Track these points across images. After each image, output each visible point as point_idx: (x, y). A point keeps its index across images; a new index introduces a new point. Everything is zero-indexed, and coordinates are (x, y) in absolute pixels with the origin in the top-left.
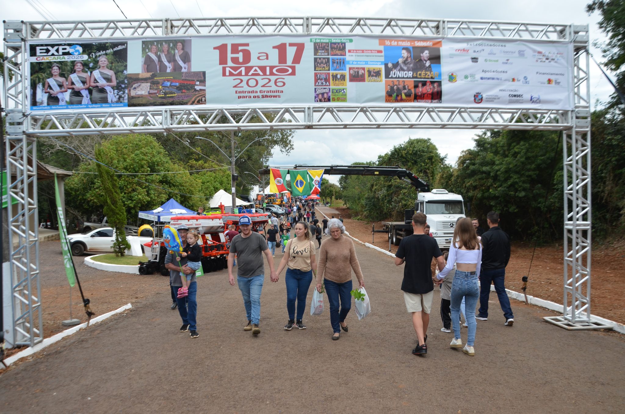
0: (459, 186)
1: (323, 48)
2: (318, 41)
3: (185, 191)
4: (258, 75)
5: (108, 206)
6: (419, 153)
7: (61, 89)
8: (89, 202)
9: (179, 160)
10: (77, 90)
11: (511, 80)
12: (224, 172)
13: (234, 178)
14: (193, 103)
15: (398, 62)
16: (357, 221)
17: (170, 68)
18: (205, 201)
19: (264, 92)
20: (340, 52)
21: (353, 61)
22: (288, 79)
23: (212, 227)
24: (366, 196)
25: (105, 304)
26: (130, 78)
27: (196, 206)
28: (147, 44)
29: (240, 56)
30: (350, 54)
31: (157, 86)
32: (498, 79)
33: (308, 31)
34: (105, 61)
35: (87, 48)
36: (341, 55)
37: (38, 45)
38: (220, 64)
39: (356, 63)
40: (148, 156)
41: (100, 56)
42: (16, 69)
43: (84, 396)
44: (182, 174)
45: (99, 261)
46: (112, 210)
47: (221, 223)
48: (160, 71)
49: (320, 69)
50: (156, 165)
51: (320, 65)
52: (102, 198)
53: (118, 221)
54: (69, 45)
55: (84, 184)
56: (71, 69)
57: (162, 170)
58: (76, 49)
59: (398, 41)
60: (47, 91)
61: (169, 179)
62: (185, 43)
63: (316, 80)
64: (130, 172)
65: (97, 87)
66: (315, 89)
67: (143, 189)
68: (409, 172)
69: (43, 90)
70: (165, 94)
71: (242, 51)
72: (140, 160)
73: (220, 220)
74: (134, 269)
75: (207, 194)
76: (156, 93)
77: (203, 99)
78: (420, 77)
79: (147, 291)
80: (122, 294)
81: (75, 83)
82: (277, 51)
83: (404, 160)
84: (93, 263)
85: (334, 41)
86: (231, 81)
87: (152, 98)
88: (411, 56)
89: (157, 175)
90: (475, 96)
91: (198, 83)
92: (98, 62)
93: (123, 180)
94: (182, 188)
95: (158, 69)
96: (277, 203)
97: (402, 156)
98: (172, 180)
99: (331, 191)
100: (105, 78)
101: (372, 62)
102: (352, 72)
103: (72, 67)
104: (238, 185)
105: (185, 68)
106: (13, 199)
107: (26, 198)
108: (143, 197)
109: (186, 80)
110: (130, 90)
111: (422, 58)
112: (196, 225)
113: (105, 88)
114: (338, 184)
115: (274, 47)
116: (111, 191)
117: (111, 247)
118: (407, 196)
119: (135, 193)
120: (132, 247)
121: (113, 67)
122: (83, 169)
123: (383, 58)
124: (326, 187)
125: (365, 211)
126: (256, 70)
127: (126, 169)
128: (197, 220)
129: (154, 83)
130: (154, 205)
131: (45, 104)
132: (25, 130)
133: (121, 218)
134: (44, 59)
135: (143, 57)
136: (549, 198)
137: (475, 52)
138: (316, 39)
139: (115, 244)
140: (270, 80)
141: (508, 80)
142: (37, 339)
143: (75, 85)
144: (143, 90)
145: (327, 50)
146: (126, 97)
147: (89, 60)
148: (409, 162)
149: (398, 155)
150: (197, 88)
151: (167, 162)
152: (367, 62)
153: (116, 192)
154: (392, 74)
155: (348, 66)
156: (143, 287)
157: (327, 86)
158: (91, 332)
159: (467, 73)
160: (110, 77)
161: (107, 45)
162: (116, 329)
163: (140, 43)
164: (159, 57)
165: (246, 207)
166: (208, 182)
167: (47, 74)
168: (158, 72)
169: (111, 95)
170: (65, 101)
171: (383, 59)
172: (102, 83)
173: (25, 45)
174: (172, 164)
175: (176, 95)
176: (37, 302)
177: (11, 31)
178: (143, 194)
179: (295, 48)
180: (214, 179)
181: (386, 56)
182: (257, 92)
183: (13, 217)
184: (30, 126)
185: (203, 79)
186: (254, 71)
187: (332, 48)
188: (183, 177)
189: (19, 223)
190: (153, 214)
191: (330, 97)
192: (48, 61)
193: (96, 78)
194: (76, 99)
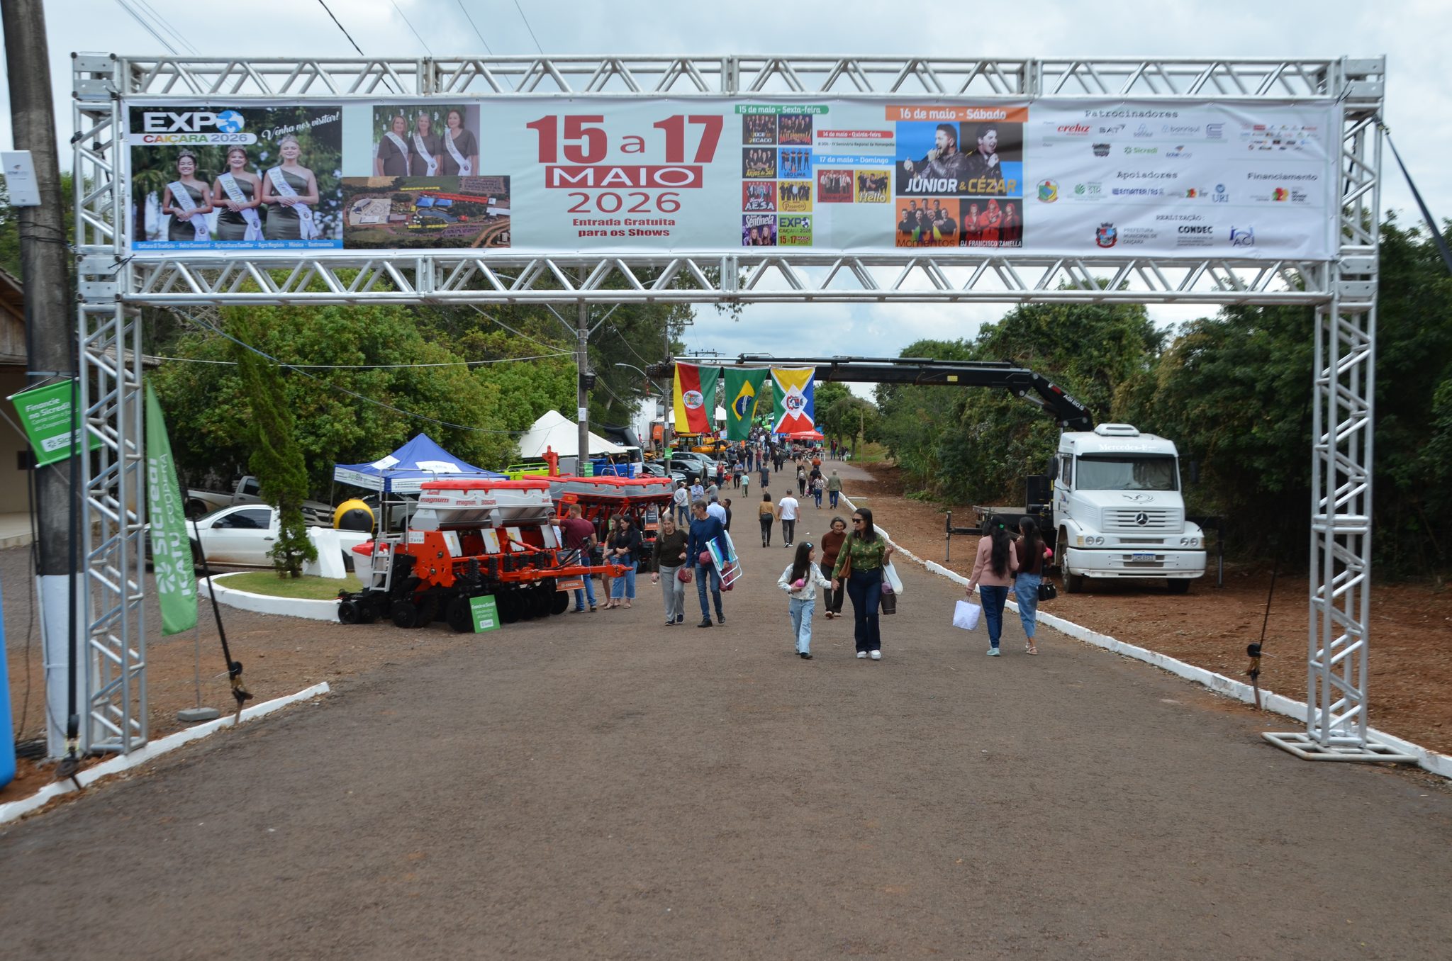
0: (1171, 415)
1: (764, 127)
2: (752, 111)
3: (454, 413)
4: (623, 185)
5: (261, 449)
6: (1084, 321)
7: (198, 206)
8: (203, 436)
9: (438, 327)
10: (233, 210)
11: (1186, 194)
12: (562, 361)
13: (586, 383)
14: (482, 245)
15: (927, 158)
16: (917, 501)
17: (433, 166)
18: (507, 441)
19: (635, 222)
20: (800, 135)
21: (828, 157)
22: (686, 196)
23: (524, 510)
24: (944, 434)
25: (265, 685)
26: (349, 187)
27: (484, 455)
28: (384, 114)
29: (584, 143)
30: (822, 140)
31: (407, 207)
32: (1154, 192)
33: (730, 88)
34: (293, 148)
35: (255, 117)
36: (802, 143)
37: (148, 109)
38: (541, 160)
39: (833, 160)
40: (358, 320)
41: (282, 136)
42: (97, 156)
43: (260, 828)
44: (450, 368)
45: (236, 588)
46: (273, 463)
47: (547, 501)
48: (412, 173)
49: (756, 173)
50: (380, 346)
51: (755, 164)
52: (246, 432)
53: (286, 489)
54: (216, 110)
55: (191, 389)
56: (221, 163)
57: (396, 359)
58: (231, 120)
59: (928, 109)
60: (167, 209)
61: (414, 381)
62: (465, 113)
63: (746, 199)
64: (311, 360)
65: (277, 203)
66: (744, 217)
67: (346, 406)
68: (1039, 377)
69: (159, 206)
70: (424, 222)
71: (587, 132)
72: (337, 331)
73: (543, 491)
74: (328, 609)
75: (513, 421)
76: (404, 221)
77: (505, 236)
78: (974, 190)
79: (363, 660)
80: (301, 665)
81: (229, 194)
82: (662, 132)
83: (1044, 340)
84: (223, 592)
85: (786, 111)
86: (564, 198)
87: (394, 230)
88: (955, 145)
89: (383, 370)
90: (1098, 231)
91: (493, 201)
92: (278, 149)
93: (293, 383)
94: (447, 405)
95: (408, 168)
96: (704, 448)
97: (1038, 330)
98: (421, 382)
99: (853, 419)
100: (293, 186)
101: (869, 157)
102: (824, 180)
103: (223, 159)
104: (600, 398)
105: (466, 168)
106: (93, 438)
107: (121, 440)
108: (347, 427)
109: (467, 193)
110: (348, 214)
111: (981, 148)
112: (484, 502)
113: (295, 207)
114: (872, 400)
115: (657, 125)
116: (270, 413)
117: (268, 554)
118: (1049, 439)
119: (326, 416)
120: (320, 556)
121: (312, 162)
122: (188, 351)
123: (894, 148)
124: (840, 408)
125: (941, 475)
126: (617, 176)
127: (301, 352)
128: (486, 492)
129: (401, 199)
130: (375, 449)
131: (165, 237)
132: (120, 293)
133: (294, 481)
134: (162, 140)
135: (375, 141)
137: (1102, 130)
138: (748, 107)
139: (277, 546)
140: (647, 198)
141: (1180, 195)
142: (136, 741)
143: (228, 198)
144: (375, 213)
145: (772, 131)
146: (340, 228)
147: (260, 144)
148: (1056, 345)
149: (1029, 326)
150: (493, 212)
151: (409, 336)
152: (859, 157)
153: (281, 415)
154: (911, 185)
155: (815, 168)
156: (350, 651)
157: (770, 210)
158: (247, 732)
159: (1083, 179)
160: (304, 184)
161: (298, 113)
162: (302, 728)
163: (369, 109)
164: (410, 143)
165: (616, 458)
166: (517, 389)
167: (168, 173)
168: (409, 175)
169: (308, 223)
170: (207, 233)
171: (892, 152)
172: (288, 195)
173: (119, 106)
174: (422, 341)
175: (446, 226)
176: (138, 661)
177: (86, 76)
178: (347, 420)
179: (703, 126)
180: (534, 380)
181: (899, 146)
182: (619, 223)
183: (92, 478)
184: (131, 284)
185: (503, 192)
186: (614, 177)
187: (782, 128)
188: (450, 376)
189: (102, 491)
190: (374, 472)
191: (775, 234)
192: (169, 144)
193: (275, 185)
194: (232, 228)
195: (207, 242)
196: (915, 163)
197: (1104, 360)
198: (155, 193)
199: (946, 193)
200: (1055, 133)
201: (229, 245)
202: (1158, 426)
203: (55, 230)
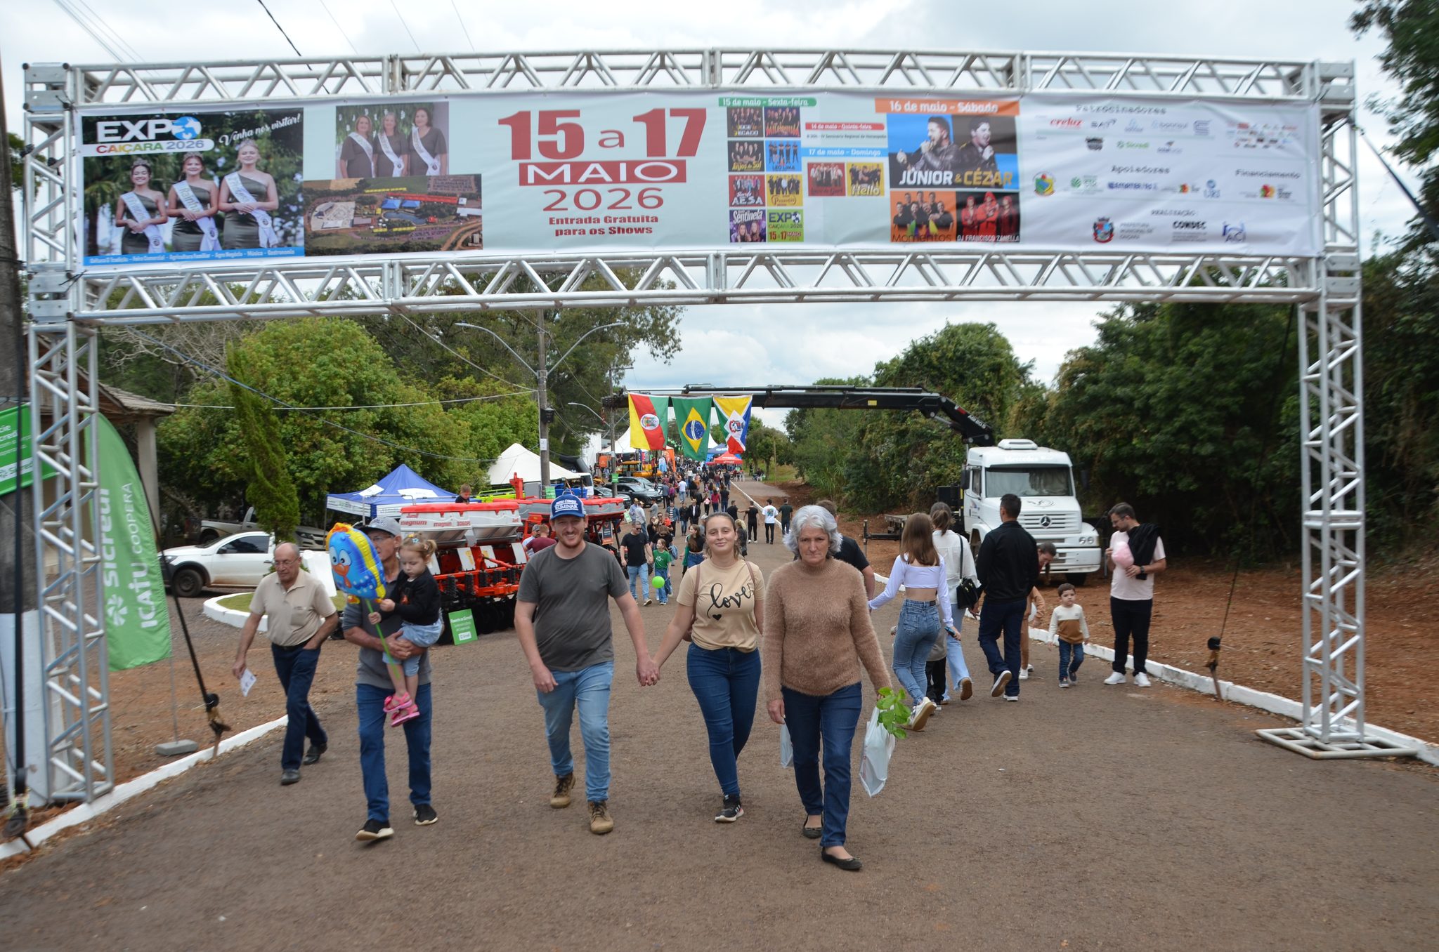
0: (1061, 431)
1: (751, 120)
2: (737, 103)
3: (432, 447)
4: (601, 181)
5: (257, 481)
6: (968, 356)
7: (152, 217)
8: (212, 473)
9: (417, 376)
10: (188, 219)
11: (1179, 189)
12: (522, 402)
13: (546, 417)
14: (452, 248)
15: (920, 150)
17: (399, 166)
18: (478, 471)
19: (615, 219)
20: (788, 128)
21: (817, 149)
22: (669, 191)
23: (497, 529)
24: (849, 455)
25: (254, 707)
26: (310, 191)
28: (347, 114)
29: (560, 138)
30: (811, 132)
31: (371, 209)
32: (1148, 187)
33: (713, 81)
34: (251, 153)
35: (213, 123)
36: (790, 135)
37: (101, 119)
38: (514, 157)
39: (823, 153)
40: (347, 368)
41: (241, 140)
42: (52, 172)
43: (210, 913)
44: (425, 408)
45: (236, 609)
46: (267, 492)
47: (517, 520)
48: (377, 174)
49: (742, 167)
50: (365, 389)
51: (741, 157)
52: (243, 465)
53: (279, 517)
54: (172, 117)
55: (201, 431)
56: (176, 170)
57: (379, 400)
58: (187, 126)
59: (919, 102)
60: (120, 221)
61: (396, 420)
62: (433, 111)
63: (733, 193)
64: (306, 403)
65: (235, 211)
66: (731, 212)
67: (336, 442)
68: (947, 401)
69: (112, 219)
70: (390, 225)
71: (563, 127)
72: (329, 377)
73: (513, 512)
75: (482, 453)
76: (369, 225)
77: (477, 237)
78: (970, 183)
81: (185, 203)
82: (642, 126)
83: (934, 373)
84: (224, 613)
85: (772, 103)
86: (539, 196)
87: (359, 235)
88: (948, 137)
89: (368, 410)
90: (1095, 226)
91: (464, 201)
92: (236, 154)
93: (290, 423)
94: (425, 440)
95: (373, 169)
96: (644, 473)
97: (930, 365)
98: (402, 421)
99: (767, 446)
100: (252, 192)
101: (860, 149)
102: (814, 173)
103: (178, 167)
104: (554, 434)
105: (434, 168)
106: (45, 467)
107: (73, 466)
108: (337, 461)
109: (437, 194)
110: (309, 219)
111: (974, 141)
112: (459, 524)
113: (253, 214)
114: (783, 429)
115: (636, 119)
116: (264, 448)
118: (944, 456)
119: (319, 452)
121: (271, 166)
122: (199, 399)
123: (886, 140)
124: (755, 437)
125: (847, 490)
126: (595, 171)
127: (297, 396)
128: (461, 514)
129: (364, 202)
130: (362, 480)
131: (118, 250)
132: (71, 311)
133: (286, 509)
134: (115, 150)
135: (338, 142)
136: (1270, 457)
137: (1094, 125)
138: (732, 100)
140: (627, 194)
141: (1172, 190)
142: (101, 787)
143: (184, 207)
144: (339, 217)
145: (758, 124)
146: (301, 234)
147: (217, 150)
148: (945, 376)
149: (922, 361)
150: (463, 212)
151: (390, 381)
152: (850, 150)
153: (275, 450)
154: (906, 177)
155: (805, 161)
156: (338, 667)
157: (759, 205)
158: (223, 768)
159: (1078, 173)
160: (263, 189)
161: (257, 116)
163: (332, 109)
164: (375, 143)
165: (572, 483)
166: (485, 426)
167: (122, 183)
168: (374, 176)
169: (267, 230)
170: (161, 245)
171: (884, 144)
172: (246, 201)
173: (72, 117)
174: (402, 385)
175: (413, 228)
176: (99, 702)
177: (40, 87)
178: (337, 455)
179: (684, 120)
180: (500, 419)
181: (891, 138)
182: (598, 221)
183: (45, 508)
184: (83, 302)
185: (474, 191)
186: (592, 173)
187: (768, 120)
188: (427, 415)
189: (58, 523)
190: (359, 499)
191: (764, 230)
192: (123, 153)
193: (233, 192)
194: (188, 239)
195: (162, 254)
196: (908, 155)
197: (987, 388)
198: (108, 205)
199: (941, 186)
200: (1047, 127)
201: (184, 256)
202: (1050, 441)
203: (5, 248)
